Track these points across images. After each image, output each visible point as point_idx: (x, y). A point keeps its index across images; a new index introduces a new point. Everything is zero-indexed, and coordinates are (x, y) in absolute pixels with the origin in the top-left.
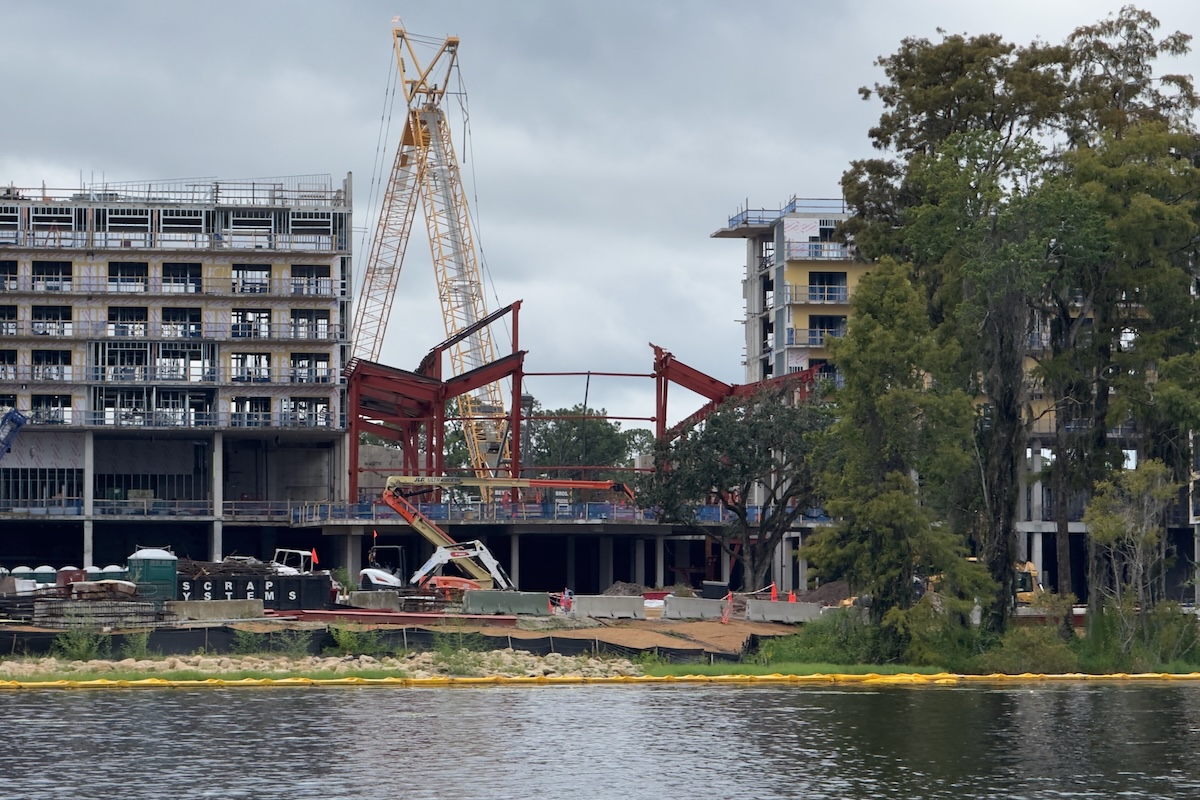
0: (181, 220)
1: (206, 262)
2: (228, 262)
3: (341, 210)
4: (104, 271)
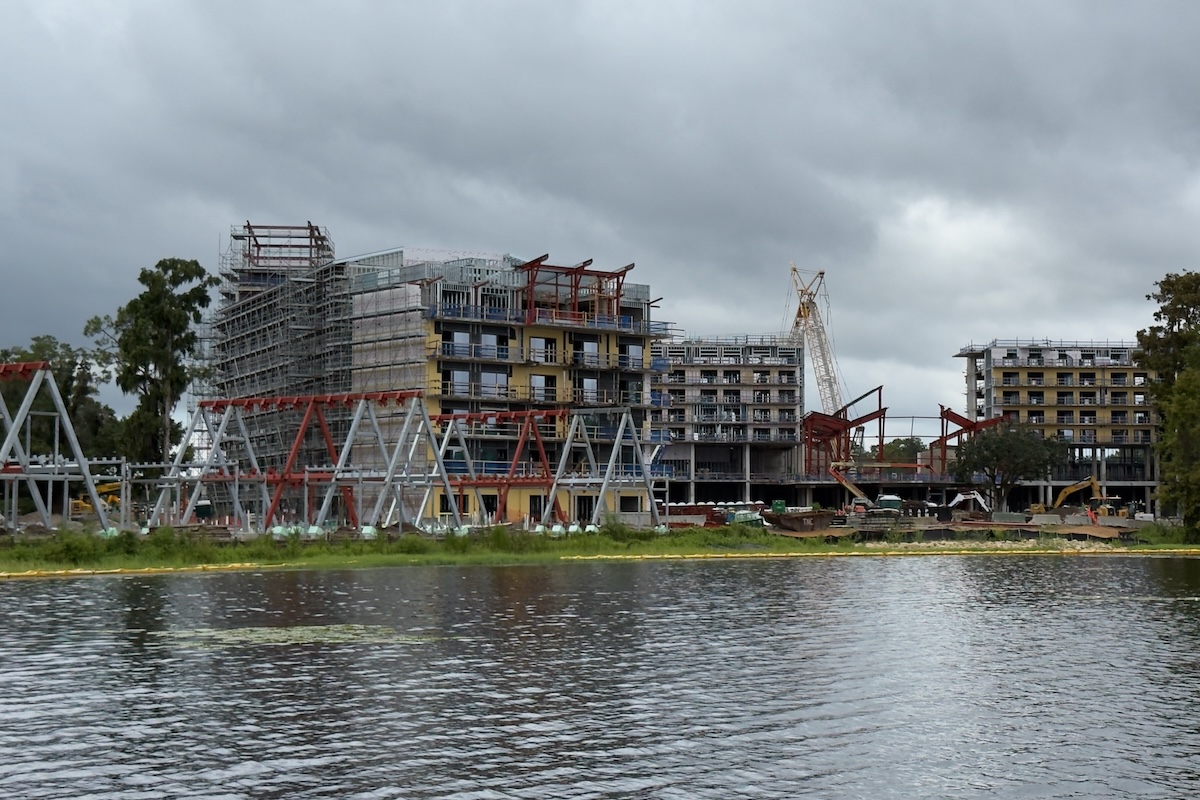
0: (731, 351)
1: (742, 369)
2: (751, 370)
3: (800, 347)
4: (698, 374)
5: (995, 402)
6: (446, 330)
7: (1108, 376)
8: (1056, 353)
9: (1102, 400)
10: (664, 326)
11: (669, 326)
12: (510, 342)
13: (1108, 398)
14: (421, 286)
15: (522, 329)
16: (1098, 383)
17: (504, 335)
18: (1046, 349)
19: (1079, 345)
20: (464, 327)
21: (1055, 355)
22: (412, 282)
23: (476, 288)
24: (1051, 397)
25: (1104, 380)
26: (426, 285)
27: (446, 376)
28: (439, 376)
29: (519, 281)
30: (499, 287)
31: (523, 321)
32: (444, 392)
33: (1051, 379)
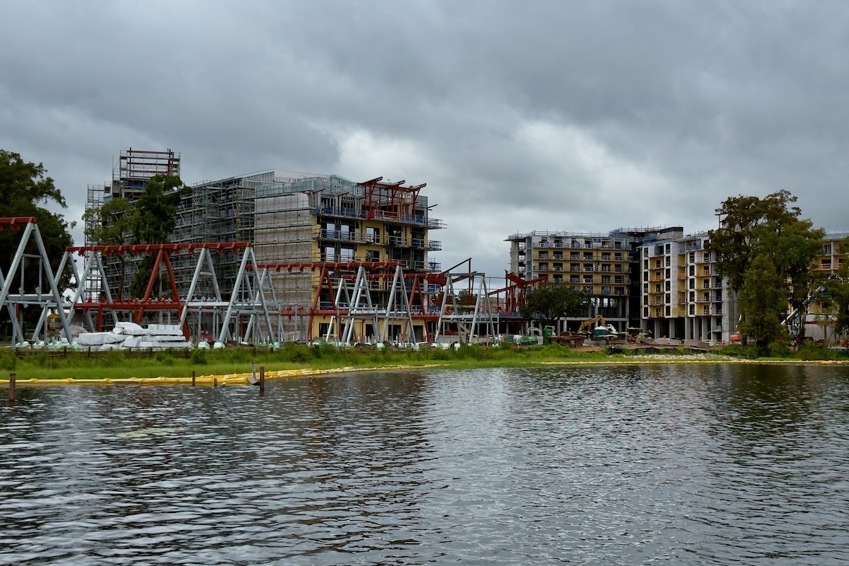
5: (534, 269)
6: (323, 221)
7: (600, 254)
8: (570, 240)
9: (597, 269)
10: (434, 222)
11: (439, 222)
12: (356, 230)
13: (600, 267)
14: (309, 194)
15: (362, 222)
16: (595, 259)
17: (353, 225)
18: (564, 237)
19: (584, 235)
20: (332, 220)
21: (570, 241)
22: (304, 192)
23: (339, 196)
24: (567, 267)
25: (597, 257)
26: (312, 194)
27: (323, 251)
28: (319, 250)
29: (360, 193)
30: (350, 196)
31: (365, 217)
32: (322, 260)
33: (567, 255)
